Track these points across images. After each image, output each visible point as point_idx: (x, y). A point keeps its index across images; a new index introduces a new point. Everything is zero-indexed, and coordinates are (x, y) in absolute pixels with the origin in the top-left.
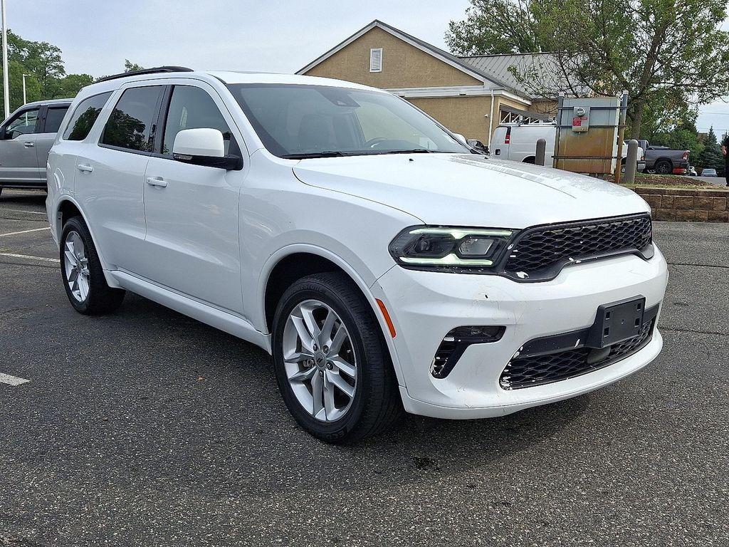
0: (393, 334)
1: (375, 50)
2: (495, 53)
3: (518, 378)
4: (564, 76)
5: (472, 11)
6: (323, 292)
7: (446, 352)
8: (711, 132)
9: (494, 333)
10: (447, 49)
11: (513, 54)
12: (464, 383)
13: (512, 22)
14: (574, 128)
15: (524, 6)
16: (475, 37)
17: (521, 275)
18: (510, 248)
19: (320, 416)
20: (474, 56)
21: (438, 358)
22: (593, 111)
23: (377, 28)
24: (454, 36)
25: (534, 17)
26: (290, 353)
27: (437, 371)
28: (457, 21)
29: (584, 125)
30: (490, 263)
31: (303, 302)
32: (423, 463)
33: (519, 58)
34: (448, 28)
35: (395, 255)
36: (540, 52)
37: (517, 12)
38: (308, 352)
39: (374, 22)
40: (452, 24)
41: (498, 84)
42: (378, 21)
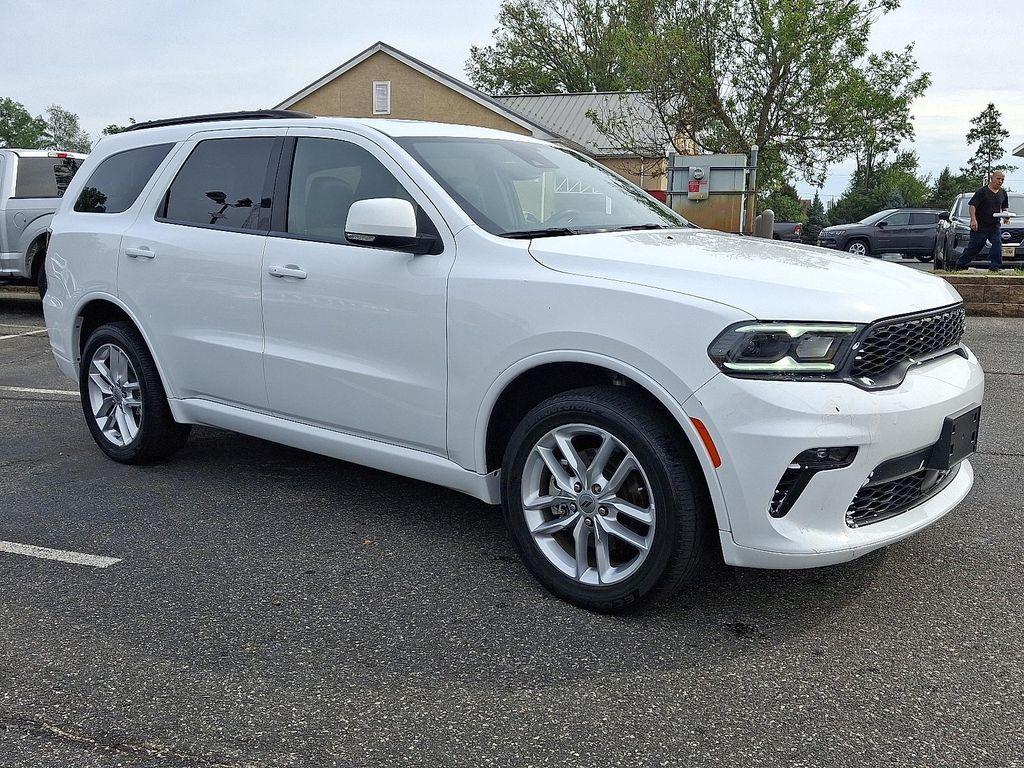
0: (717, 462)
1: (380, 83)
2: (535, 92)
3: (861, 513)
4: (661, 124)
5: (501, 32)
6: (598, 413)
7: (789, 482)
8: (816, 199)
9: (844, 455)
10: (470, 83)
11: (558, 93)
12: (807, 522)
13: (556, 49)
14: (691, 195)
15: (570, 29)
16: (507, 69)
17: (866, 380)
18: (855, 347)
19: (589, 578)
20: (506, 96)
21: (777, 491)
22: (715, 173)
23: (380, 53)
24: (478, 66)
25: (586, 44)
26: (531, 497)
27: (775, 509)
28: (481, 46)
29: (704, 191)
30: (832, 367)
31: (558, 428)
32: (740, 630)
33: (567, 98)
34: (470, 54)
35: (719, 361)
36: (595, 91)
37: (562, 36)
38: (567, 494)
39: (377, 44)
40: (474, 50)
41: (549, 133)
42: (383, 44)
